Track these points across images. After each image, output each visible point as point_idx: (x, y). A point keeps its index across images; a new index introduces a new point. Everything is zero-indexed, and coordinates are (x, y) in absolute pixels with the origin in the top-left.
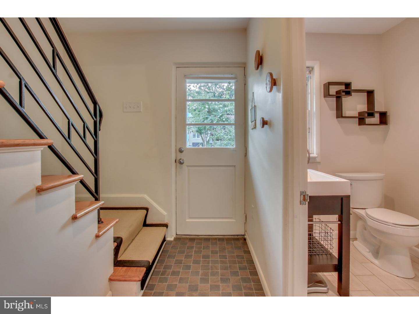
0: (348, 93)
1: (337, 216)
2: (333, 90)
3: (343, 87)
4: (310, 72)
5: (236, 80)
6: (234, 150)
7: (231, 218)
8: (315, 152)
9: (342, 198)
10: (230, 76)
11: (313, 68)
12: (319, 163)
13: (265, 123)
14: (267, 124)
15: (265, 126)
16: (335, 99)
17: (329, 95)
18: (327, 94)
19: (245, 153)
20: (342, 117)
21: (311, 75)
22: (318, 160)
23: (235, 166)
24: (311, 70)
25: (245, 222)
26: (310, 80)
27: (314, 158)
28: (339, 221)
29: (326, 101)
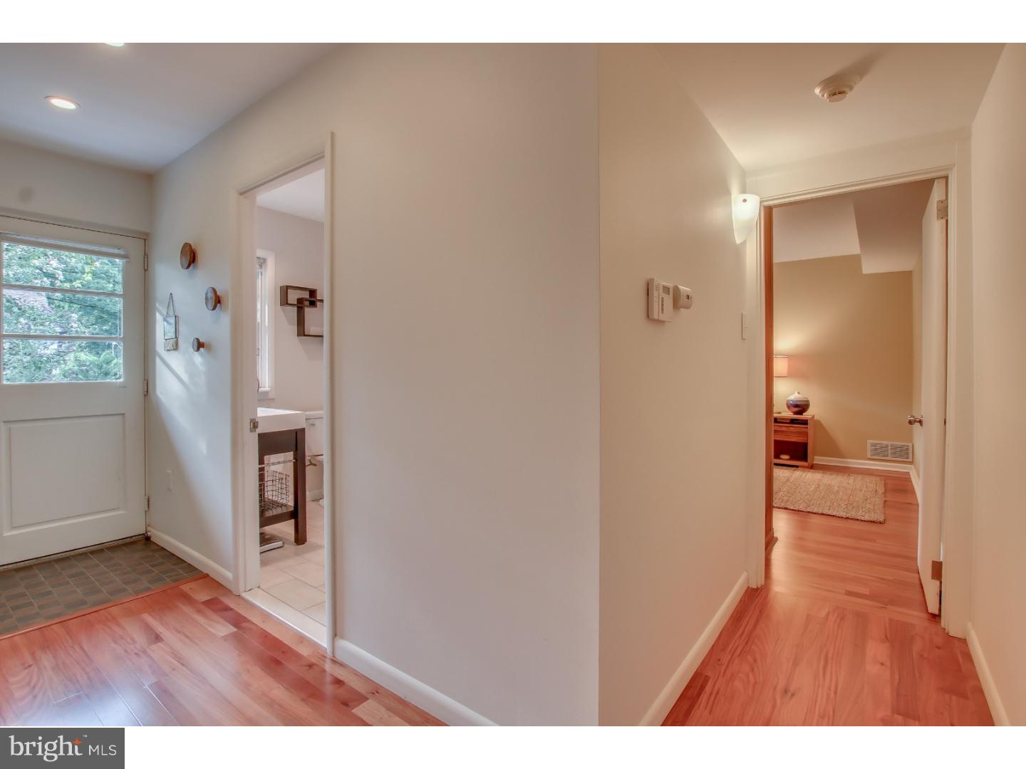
0: (313, 304)
1: (292, 453)
2: (293, 297)
3: (306, 295)
4: (261, 266)
5: (127, 260)
6: (123, 386)
7: (118, 509)
8: (267, 385)
9: (297, 433)
10: (116, 251)
11: (265, 260)
12: (273, 399)
13: (200, 345)
14: (203, 347)
15: (202, 349)
16: (296, 308)
17: (287, 304)
18: (284, 302)
19: (146, 390)
20: (305, 335)
21: (263, 270)
22: (271, 396)
23: (123, 414)
24: (262, 262)
25: (147, 509)
26: (260, 276)
27: (266, 393)
28: (294, 458)
29: (284, 311)
